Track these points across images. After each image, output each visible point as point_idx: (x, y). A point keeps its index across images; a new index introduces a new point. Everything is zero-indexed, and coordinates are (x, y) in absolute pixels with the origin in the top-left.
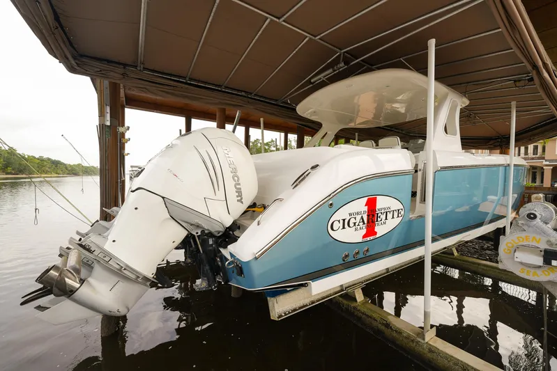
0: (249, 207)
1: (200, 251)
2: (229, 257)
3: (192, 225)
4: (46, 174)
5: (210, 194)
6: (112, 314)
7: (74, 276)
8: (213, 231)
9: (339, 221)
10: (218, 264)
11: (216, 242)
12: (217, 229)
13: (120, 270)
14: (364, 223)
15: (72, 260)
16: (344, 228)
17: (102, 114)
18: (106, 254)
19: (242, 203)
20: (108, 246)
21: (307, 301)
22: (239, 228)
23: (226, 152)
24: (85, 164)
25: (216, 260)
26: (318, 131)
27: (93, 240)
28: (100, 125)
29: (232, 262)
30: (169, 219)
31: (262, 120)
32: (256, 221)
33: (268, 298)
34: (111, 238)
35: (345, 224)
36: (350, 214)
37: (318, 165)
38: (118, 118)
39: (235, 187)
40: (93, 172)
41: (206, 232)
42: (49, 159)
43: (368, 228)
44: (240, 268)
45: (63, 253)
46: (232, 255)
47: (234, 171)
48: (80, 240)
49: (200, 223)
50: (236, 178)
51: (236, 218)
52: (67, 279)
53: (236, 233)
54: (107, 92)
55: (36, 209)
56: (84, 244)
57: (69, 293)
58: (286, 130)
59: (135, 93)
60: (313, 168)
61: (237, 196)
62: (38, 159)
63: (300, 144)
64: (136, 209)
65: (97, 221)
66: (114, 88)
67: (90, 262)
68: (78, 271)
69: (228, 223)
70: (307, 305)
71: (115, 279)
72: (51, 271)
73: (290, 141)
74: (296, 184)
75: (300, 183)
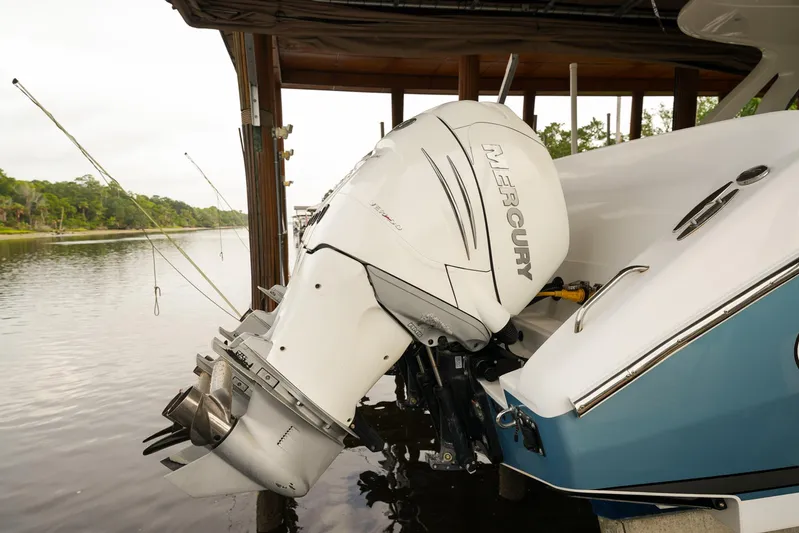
0: (547, 288)
1: (437, 383)
2: (502, 402)
3: (420, 323)
4: (165, 226)
5: (456, 255)
6: (281, 491)
7: (220, 408)
8: (463, 338)
10: (477, 418)
11: (469, 365)
12: (471, 334)
13: (293, 405)
15: (218, 382)
17: (245, 106)
18: (272, 372)
19: (530, 276)
20: (273, 358)
22: (521, 337)
23: (491, 155)
24: (223, 207)
25: (472, 405)
26: (746, 73)
27: (249, 344)
28: (243, 126)
29: (511, 416)
30: (373, 309)
31: (573, 68)
32: (570, 322)
33: (601, 520)
34: (277, 342)
37: (763, 169)
39: (515, 241)
40: (235, 220)
41: (450, 340)
42: (168, 200)
44: (533, 432)
45: (202, 367)
46: (510, 398)
47: (511, 202)
48: (226, 343)
49: (436, 319)
50: (515, 219)
51: (516, 311)
52: (210, 415)
53: (516, 349)
54: (251, 56)
55: (156, 288)
56: (235, 351)
57: (212, 440)
58: (637, 87)
60: (747, 177)
61: (518, 262)
62: (151, 200)
63: (684, 117)
64: (318, 286)
65: (250, 311)
66: (263, 45)
67: (243, 387)
68: (226, 401)
69: (498, 323)
71: (287, 423)
72: (188, 398)
73: (649, 117)
74: (687, 225)
75: (701, 221)
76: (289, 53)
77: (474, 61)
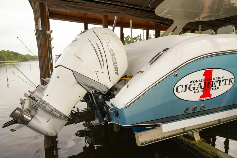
0: (122, 78)
1: (94, 103)
2: (110, 106)
3: (89, 87)
4: (12, 60)
5: (99, 69)
6: (49, 135)
7: (28, 113)
8: (101, 91)
9: (182, 86)
10: (105, 111)
11: (103, 98)
12: (104, 90)
13: (51, 111)
14: (201, 88)
15: (27, 106)
16: (186, 90)
17: (37, 24)
18: (44, 102)
19: (118, 74)
20: (45, 98)
21: (160, 137)
22: (116, 90)
23: (107, 42)
24: (31, 55)
25: (104, 108)
27: (37, 94)
28: (36, 30)
29: (113, 109)
30: (76, 83)
31: (131, 21)
32: (126, 85)
33: (135, 133)
34: (46, 93)
35: (187, 88)
36: (191, 82)
37: (168, 49)
38: (46, 26)
39: (114, 65)
40: (35, 58)
41: (97, 91)
42: (12, 52)
43: (204, 91)
44: (117, 113)
45: (23, 102)
46: (112, 105)
47: (113, 55)
48: (31, 95)
49: (93, 86)
50: (114, 59)
51: (115, 83)
52: (24, 115)
53: (115, 93)
54: (38, 9)
55: (8, 79)
56: (32, 96)
57: (25, 122)
59: (54, 9)
60: (165, 50)
61: (115, 71)
62: (7, 52)
64: (58, 77)
65: (39, 85)
66: (42, 6)
67: (36, 107)
68: (30, 111)
69: (110, 86)
70: (160, 139)
71: (49, 116)
72: (16, 111)
74: (152, 62)
75: (155, 61)
76: (51, 9)
77: (106, 17)
